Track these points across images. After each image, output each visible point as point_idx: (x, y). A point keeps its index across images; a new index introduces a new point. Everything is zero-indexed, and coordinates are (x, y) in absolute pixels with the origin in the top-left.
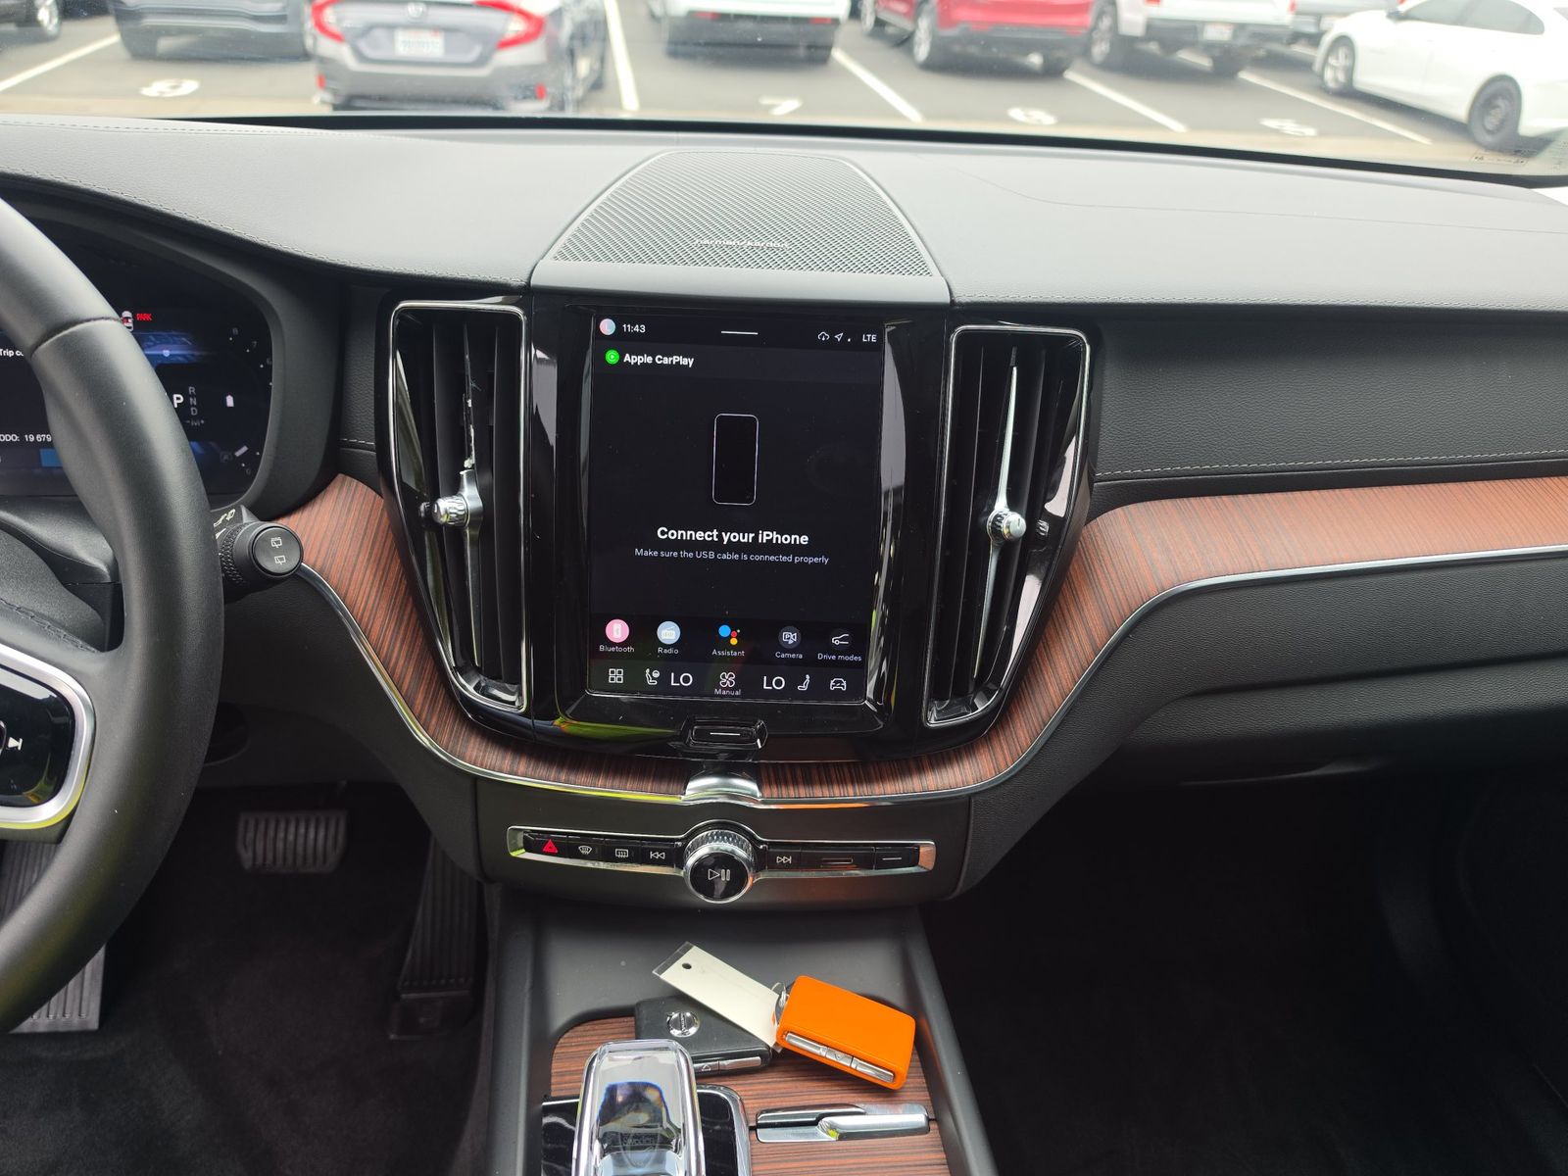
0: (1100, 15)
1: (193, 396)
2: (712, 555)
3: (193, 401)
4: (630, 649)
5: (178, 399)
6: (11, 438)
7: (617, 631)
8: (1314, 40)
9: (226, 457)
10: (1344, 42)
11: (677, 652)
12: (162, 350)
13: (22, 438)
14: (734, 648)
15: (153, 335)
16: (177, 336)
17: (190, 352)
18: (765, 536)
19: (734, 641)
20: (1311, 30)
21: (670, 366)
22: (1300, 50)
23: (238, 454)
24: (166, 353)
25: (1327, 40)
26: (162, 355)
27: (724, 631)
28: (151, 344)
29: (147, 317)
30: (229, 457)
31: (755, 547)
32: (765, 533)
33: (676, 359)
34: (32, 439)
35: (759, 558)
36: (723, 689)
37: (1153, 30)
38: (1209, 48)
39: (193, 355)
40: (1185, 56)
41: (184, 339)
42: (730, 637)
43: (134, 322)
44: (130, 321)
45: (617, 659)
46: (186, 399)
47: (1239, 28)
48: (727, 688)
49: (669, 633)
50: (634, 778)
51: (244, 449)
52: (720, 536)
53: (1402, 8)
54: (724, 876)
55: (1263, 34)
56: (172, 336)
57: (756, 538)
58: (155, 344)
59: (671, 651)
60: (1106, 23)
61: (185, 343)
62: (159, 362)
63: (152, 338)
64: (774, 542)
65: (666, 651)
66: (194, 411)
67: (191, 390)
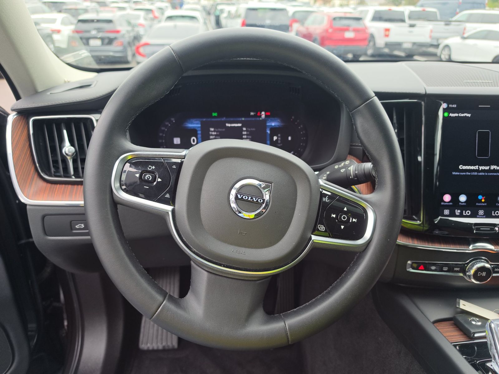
0: (370, 41)
1: (279, 137)
2: (476, 173)
3: (279, 139)
4: (451, 204)
5: (275, 138)
7: (447, 198)
8: (437, 46)
10: (447, 46)
11: (465, 204)
12: (272, 123)
14: (484, 203)
18: (493, 167)
19: (483, 200)
20: (435, 43)
21: (463, 117)
22: (432, 50)
24: (273, 124)
25: (441, 47)
26: (272, 125)
27: (480, 197)
29: (269, 114)
31: (489, 171)
32: (493, 166)
33: (465, 115)
35: (491, 174)
36: (480, 215)
37: (387, 45)
38: (404, 50)
39: (280, 125)
40: (397, 53)
42: (482, 199)
43: (265, 116)
45: (447, 207)
46: (277, 138)
47: (414, 44)
48: (481, 215)
49: (463, 198)
50: (452, 245)
52: (479, 168)
53: (466, 35)
54: (484, 274)
55: (421, 45)
56: (275, 119)
57: (490, 168)
59: (463, 204)
60: (371, 44)
61: (278, 121)
62: (271, 127)
63: (269, 120)
64: (496, 169)
65: (462, 204)
66: (279, 142)
67: (279, 135)
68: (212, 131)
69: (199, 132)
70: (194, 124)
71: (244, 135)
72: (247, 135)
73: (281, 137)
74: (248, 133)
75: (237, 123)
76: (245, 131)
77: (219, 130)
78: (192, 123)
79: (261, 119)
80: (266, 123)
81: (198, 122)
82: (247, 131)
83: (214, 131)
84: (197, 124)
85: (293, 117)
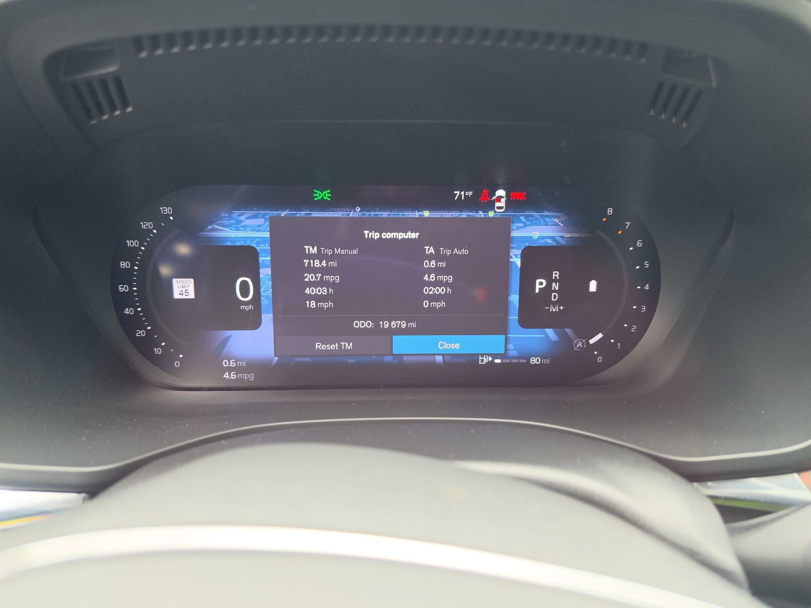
1: (556, 281)
3: (555, 286)
5: (541, 283)
6: (366, 324)
9: (580, 345)
12: (531, 230)
13: (377, 325)
15: (526, 217)
16: (547, 216)
17: (561, 234)
23: (592, 341)
24: (536, 234)
26: (530, 238)
28: (521, 225)
29: (522, 195)
30: (583, 344)
34: (386, 326)
39: (562, 237)
41: (556, 220)
43: (507, 202)
44: (503, 200)
46: (549, 285)
51: (600, 336)
56: (542, 217)
58: (526, 226)
61: (556, 224)
62: (527, 244)
63: (522, 218)
66: (554, 297)
67: (556, 274)
68: (312, 257)
69: (265, 259)
70: (245, 227)
71: (430, 271)
72: (438, 271)
73: (559, 281)
74: (443, 264)
75: (404, 226)
76: (430, 257)
77: (338, 251)
78: (237, 226)
79: (491, 214)
80: (509, 231)
81: (260, 221)
82: (437, 257)
83: (320, 256)
84: (258, 228)
85: (610, 211)
